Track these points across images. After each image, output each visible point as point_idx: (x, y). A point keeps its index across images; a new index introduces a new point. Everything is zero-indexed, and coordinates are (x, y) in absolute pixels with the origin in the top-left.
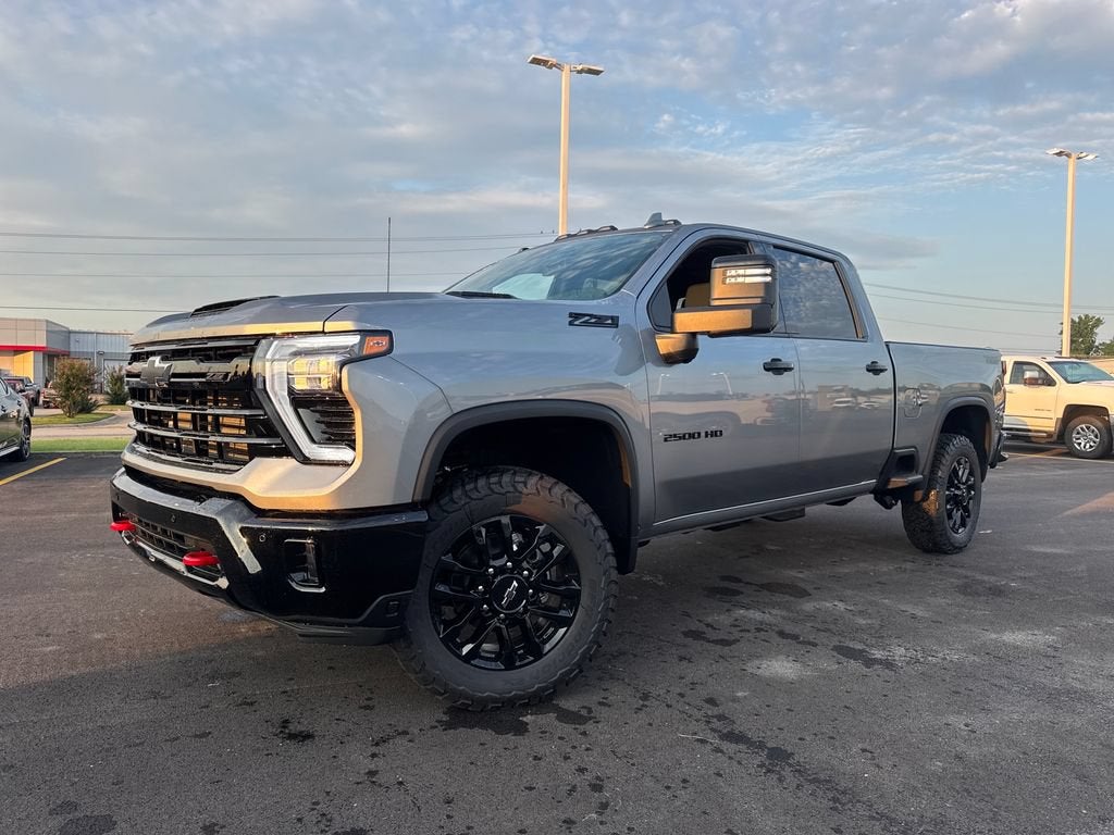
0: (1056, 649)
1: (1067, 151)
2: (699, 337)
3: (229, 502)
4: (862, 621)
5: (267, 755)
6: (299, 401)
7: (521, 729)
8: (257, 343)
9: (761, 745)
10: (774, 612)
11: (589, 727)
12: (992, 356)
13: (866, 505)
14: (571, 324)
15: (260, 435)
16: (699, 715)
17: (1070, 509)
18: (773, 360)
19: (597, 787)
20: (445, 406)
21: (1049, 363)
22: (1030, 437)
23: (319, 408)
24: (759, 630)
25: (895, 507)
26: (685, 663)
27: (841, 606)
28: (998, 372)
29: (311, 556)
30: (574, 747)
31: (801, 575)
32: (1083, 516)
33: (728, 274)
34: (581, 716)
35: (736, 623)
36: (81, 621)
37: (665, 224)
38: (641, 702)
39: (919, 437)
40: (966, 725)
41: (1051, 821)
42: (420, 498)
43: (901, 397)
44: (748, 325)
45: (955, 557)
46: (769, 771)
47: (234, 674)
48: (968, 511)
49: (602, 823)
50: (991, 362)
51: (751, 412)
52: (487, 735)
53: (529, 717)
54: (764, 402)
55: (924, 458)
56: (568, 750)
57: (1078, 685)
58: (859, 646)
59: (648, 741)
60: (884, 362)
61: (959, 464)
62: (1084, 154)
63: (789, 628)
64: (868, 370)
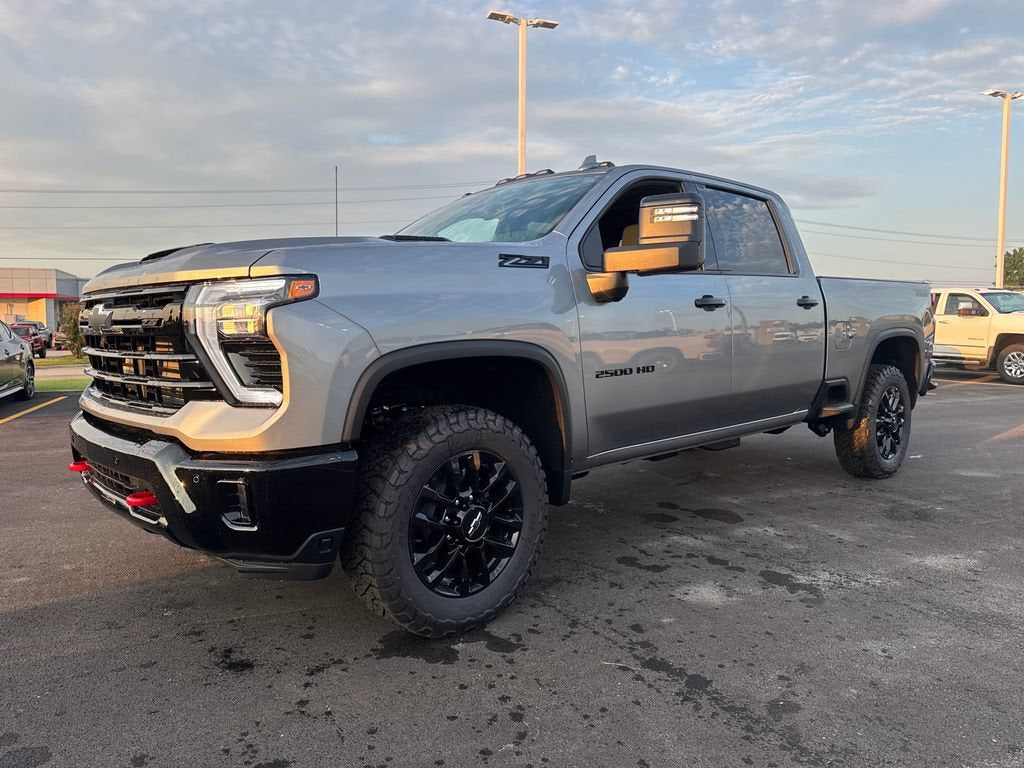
0: (976, 573)
1: (1003, 92)
2: (629, 276)
3: (166, 444)
4: (790, 547)
5: (206, 685)
6: (229, 345)
7: (451, 657)
8: (187, 290)
9: (681, 673)
10: (707, 538)
11: (517, 655)
12: (920, 289)
13: (801, 433)
14: (501, 265)
15: (194, 380)
16: (623, 641)
17: (998, 433)
18: (704, 297)
19: (517, 717)
20: (374, 349)
21: (982, 294)
22: (964, 365)
23: (247, 352)
24: (690, 556)
25: (828, 435)
26: (615, 589)
27: (771, 531)
28: (927, 303)
29: (243, 495)
30: (500, 676)
31: (736, 502)
32: (1011, 440)
33: (656, 213)
34: (510, 643)
35: (669, 549)
36: (54, 552)
37: (599, 166)
38: (569, 629)
39: (849, 368)
40: (884, 651)
41: (961, 751)
42: (349, 438)
43: (832, 330)
44: (675, 262)
45: (885, 482)
46: (686, 699)
47: (187, 604)
48: (898, 438)
49: (518, 753)
50: (921, 295)
51: (694, 348)
52: (417, 663)
53: (460, 645)
54: (706, 337)
55: (855, 388)
56: (494, 678)
57: (995, 609)
58: (784, 571)
59: (571, 668)
60: (815, 296)
61: (889, 393)
62: (1019, 94)
63: (719, 554)
64: (799, 305)
